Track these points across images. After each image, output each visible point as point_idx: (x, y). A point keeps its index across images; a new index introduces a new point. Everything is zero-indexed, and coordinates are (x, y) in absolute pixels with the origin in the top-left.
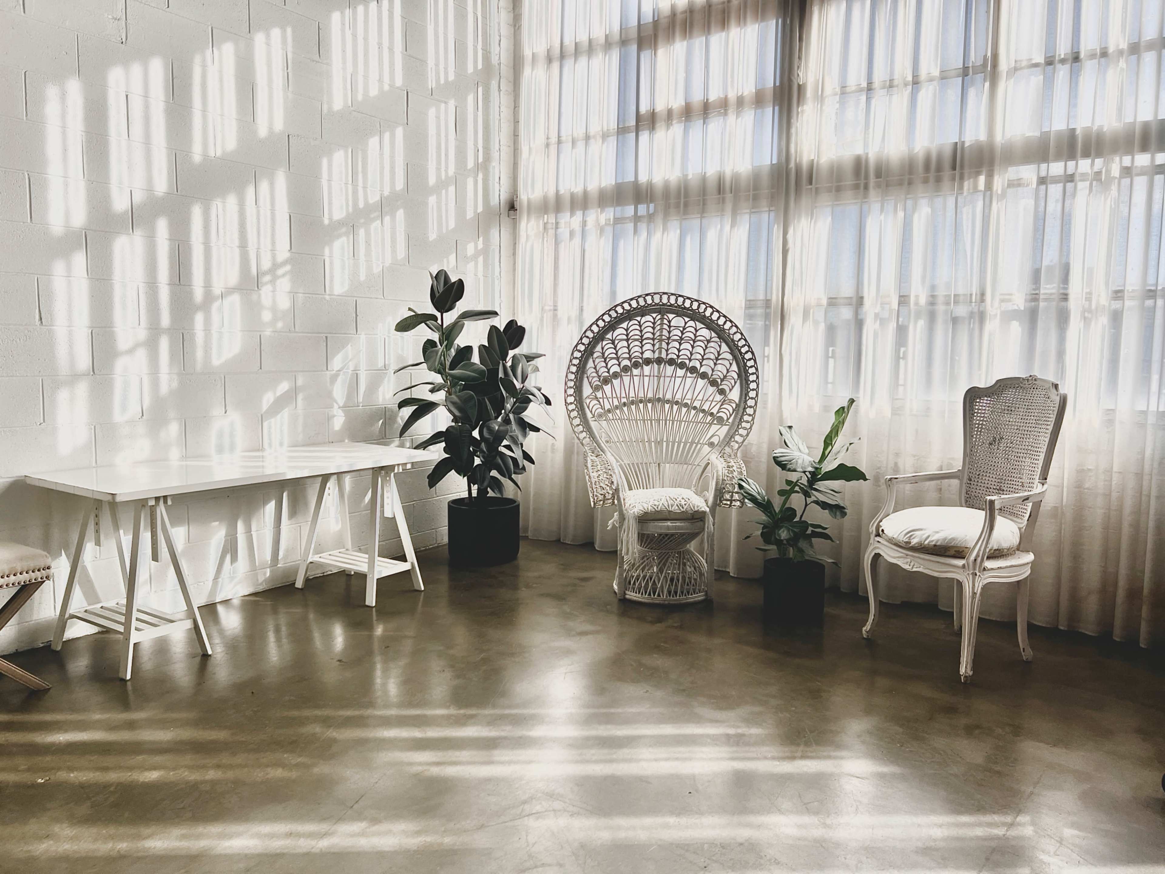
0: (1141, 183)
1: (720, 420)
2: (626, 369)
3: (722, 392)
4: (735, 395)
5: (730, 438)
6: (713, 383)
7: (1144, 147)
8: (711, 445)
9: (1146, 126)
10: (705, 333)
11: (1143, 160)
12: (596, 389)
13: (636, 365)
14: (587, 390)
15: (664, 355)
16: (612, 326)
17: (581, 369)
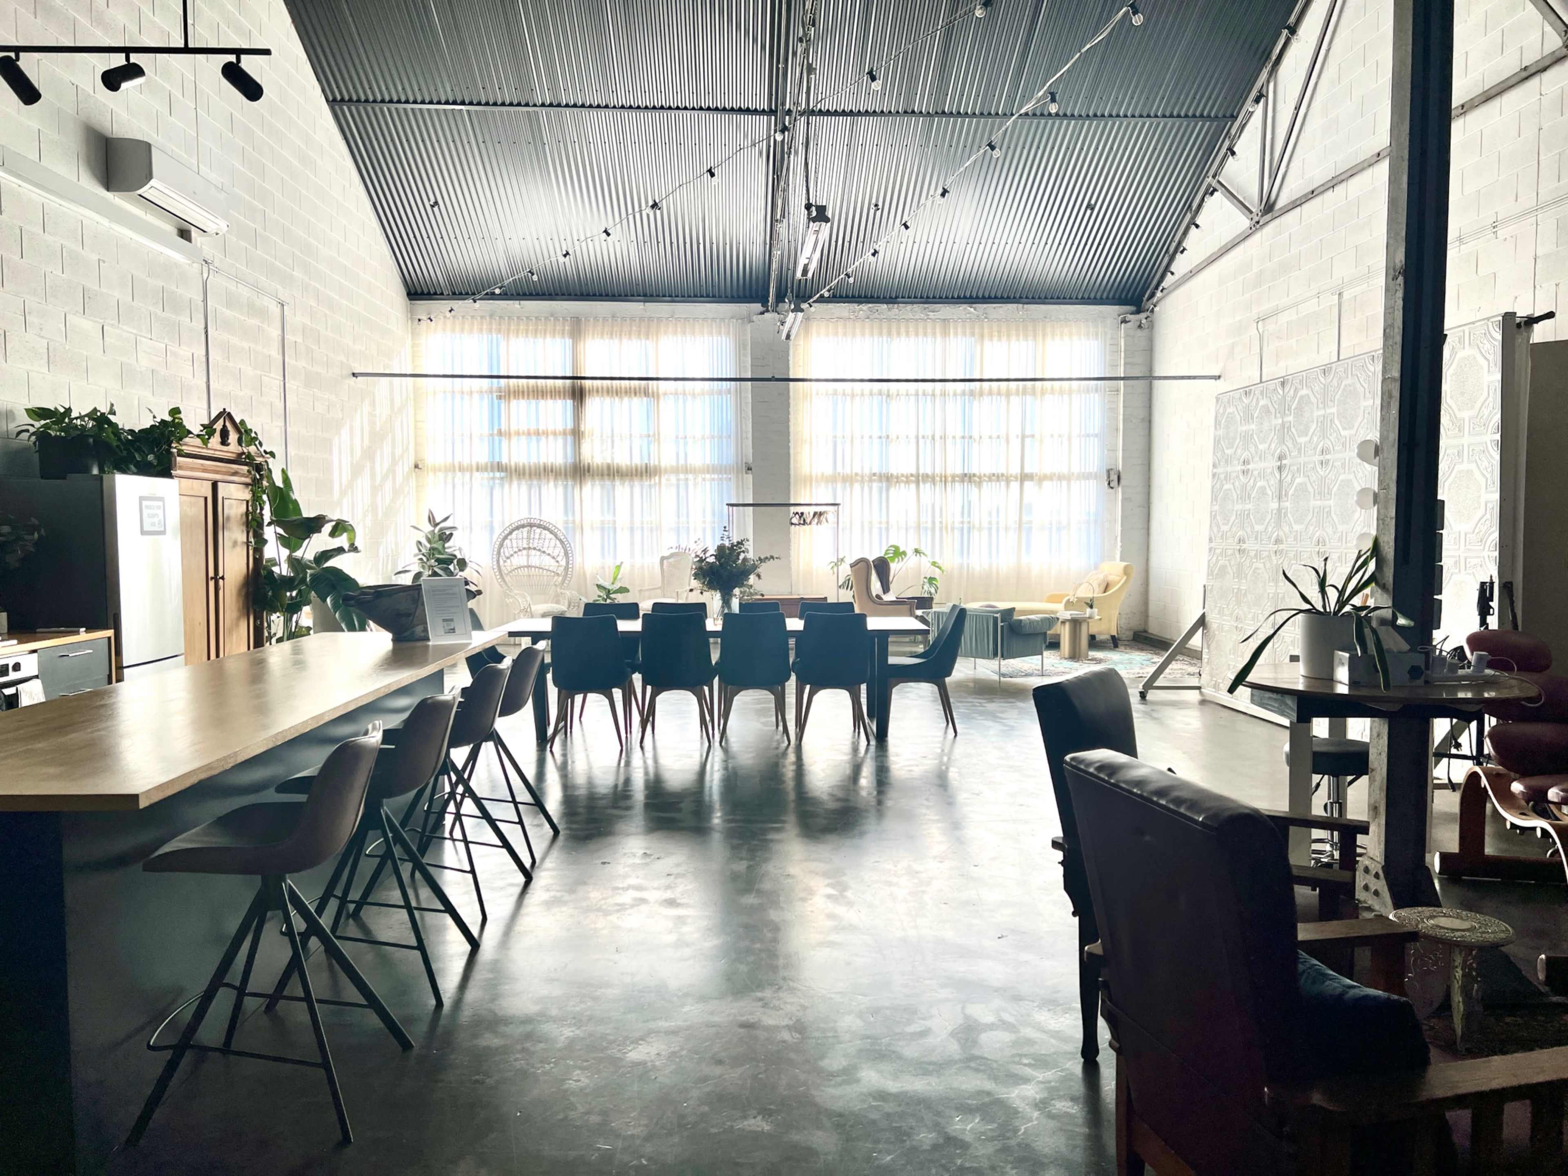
0: (708, 483)
1: (558, 574)
2: (515, 552)
3: (557, 562)
4: (563, 563)
5: (563, 582)
6: (553, 558)
7: (708, 472)
8: (556, 585)
9: (708, 466)
10: (551, 536)
11: (708, 476)
12: (505, 562)
13: (520, 550)
14: (501, 562)
15: (531, 545)
16: (511, 533)
17: (499, 553)
